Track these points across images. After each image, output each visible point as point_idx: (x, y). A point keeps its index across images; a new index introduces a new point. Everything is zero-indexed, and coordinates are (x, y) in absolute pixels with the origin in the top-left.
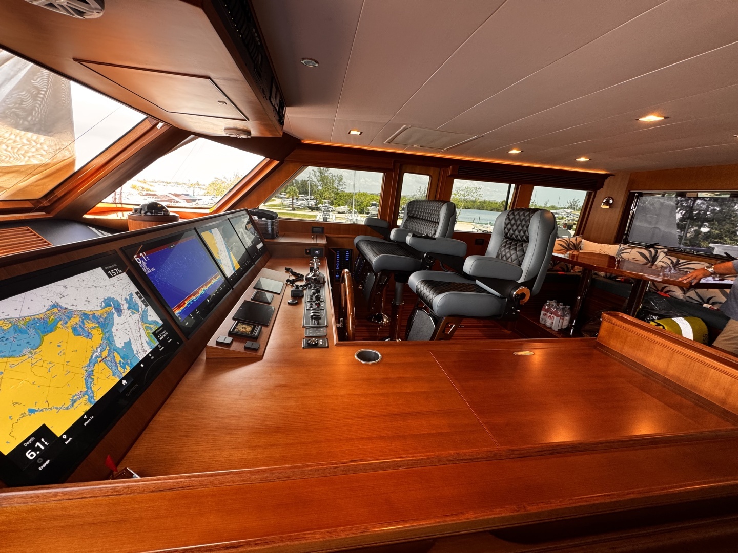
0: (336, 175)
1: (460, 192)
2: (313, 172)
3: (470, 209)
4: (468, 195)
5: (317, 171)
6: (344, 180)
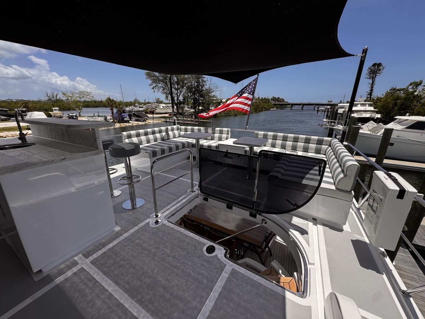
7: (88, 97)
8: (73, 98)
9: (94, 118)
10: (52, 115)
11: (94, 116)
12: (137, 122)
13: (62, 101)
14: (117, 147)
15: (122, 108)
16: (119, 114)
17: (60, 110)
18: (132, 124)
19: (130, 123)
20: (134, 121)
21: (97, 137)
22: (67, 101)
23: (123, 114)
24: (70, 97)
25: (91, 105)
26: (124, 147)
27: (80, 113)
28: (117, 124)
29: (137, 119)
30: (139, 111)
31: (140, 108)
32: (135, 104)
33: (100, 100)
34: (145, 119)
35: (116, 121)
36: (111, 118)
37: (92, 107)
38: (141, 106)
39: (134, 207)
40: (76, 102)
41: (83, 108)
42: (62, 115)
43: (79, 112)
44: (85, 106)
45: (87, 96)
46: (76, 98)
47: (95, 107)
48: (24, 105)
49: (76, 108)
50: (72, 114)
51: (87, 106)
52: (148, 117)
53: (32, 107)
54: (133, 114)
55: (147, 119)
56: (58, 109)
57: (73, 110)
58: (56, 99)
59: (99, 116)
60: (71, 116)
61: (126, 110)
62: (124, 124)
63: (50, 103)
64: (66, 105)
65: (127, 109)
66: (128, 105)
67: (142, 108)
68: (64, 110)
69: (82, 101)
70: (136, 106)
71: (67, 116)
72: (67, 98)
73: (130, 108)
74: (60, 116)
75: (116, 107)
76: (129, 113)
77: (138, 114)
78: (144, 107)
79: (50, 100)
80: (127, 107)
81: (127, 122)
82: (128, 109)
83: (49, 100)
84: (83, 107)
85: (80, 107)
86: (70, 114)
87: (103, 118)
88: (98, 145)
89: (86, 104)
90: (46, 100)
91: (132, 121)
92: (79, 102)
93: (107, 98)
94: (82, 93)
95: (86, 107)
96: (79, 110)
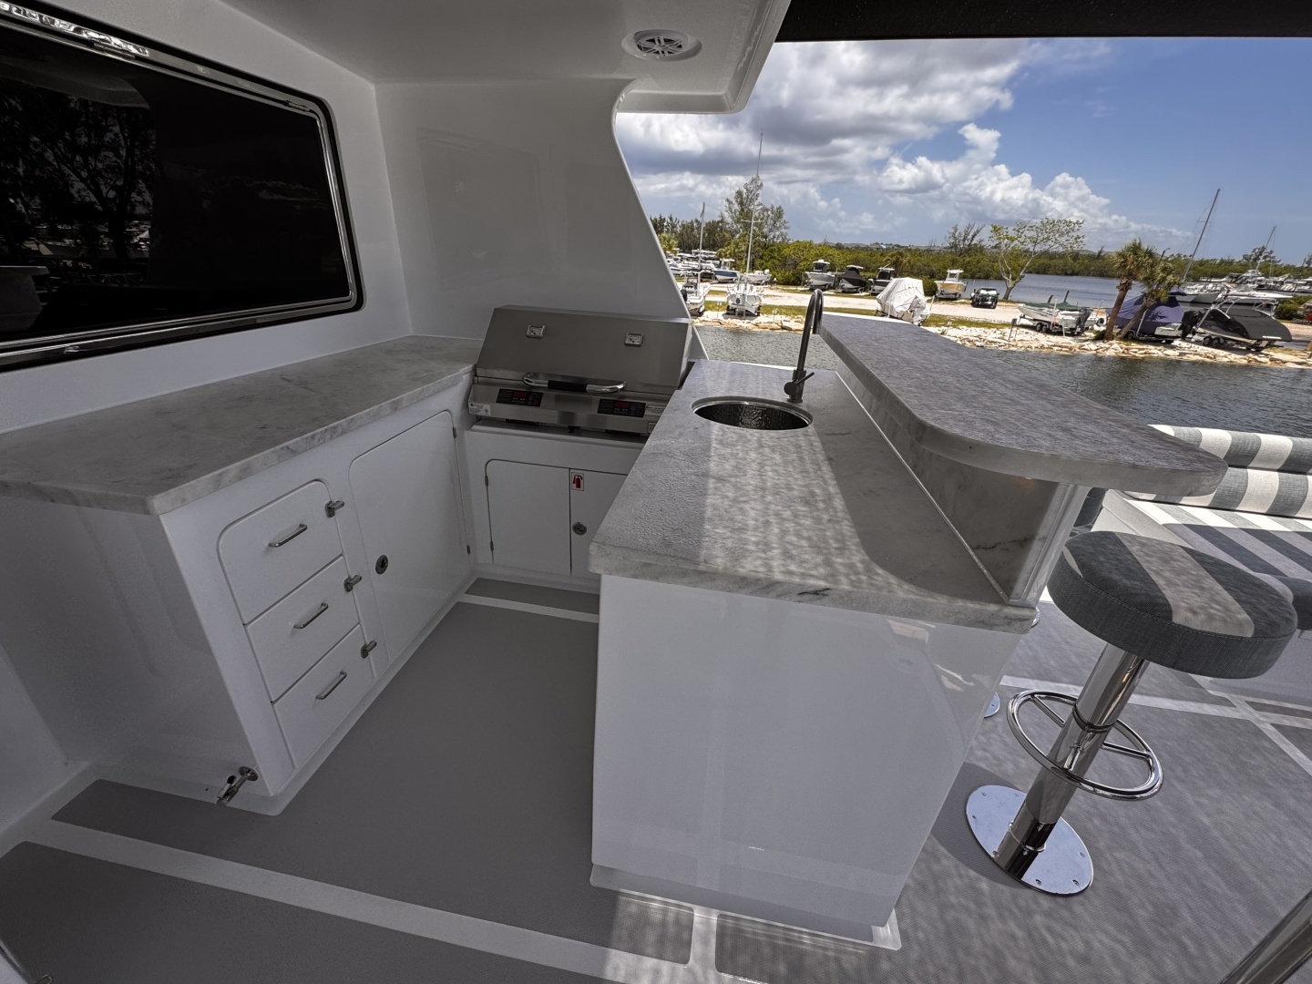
0: (769, 207)
1: (1026, 232)
2: (726, 204)
3: (1077, 275)
4: (1048, 239)
5: (734, 202)
6: (785, 217)
7: (1063, 240)
8: (1016, 242)
9: (1046, 310)
10: (939, 289)
11: (1048, 305)
12: (1210, 350)
13: (981, 252)
14: (1115, 576)
15: (1170, 286)
16: (1144, 308)
17: (962, 277)
18: (1181, 354)
19: (1173, 348)
20: (1197, 342)
21: (1042, 532)
22: (995, 250)
23: (1163, 310)
24: (1008, 238)
25: (1055, 266)
26: (1169, 593)
27: (1009, 290)
28: (1114, 341)
29: (1218, 339)
30: (1251, 305)
31: (1261, 288)
32: (1245, 271)
33: (1096, 251)
34: (1264, 344)
35: (1116, 331)
36: (1104, 317)
37: (1057, 274)
38: (1271, 281)
39: (1017, 863)
40: (1017, 255)
41: (1026, 275)
42: (960, 292)
43: (1010, 286)
44: (1035, 269)
45: (1062, 235)
46: (1022, 243)
47: (1066, 274)
48: (894, 259)
49: (1008, 273)
50: (987, 290)
51: (1042, 270)
52: (1287, 337)
53: (907, 264)
54: (1214, 312)
55: (1271, 345)
56: (960, 274)
57: (996, 279)
58: (969, 245)
59: (1062, 307)
60: (983, 295)
61: (1184, 294)
62: (1145, 347)
63: (949, 256)
64: (985, 261)
65: (1193, 290)
66: (1205, 275)
67: (1270, 289)
68: (973, 277)
69: (1035, 253)
70: (1245, 282)
71: (973, 294)
72: (997, 242)
73: (1211, 285)
74: (955, 294)
75: (1148, 280)
76: (1188, 308)
77: (1238, 319)
78: (1287, 287)
79: (954, 246)
80: (1196, 280)
81: (1167, 341)
82: (1196, 292)
83: (952, 247)
84: (1030, 272)
85: (1021, 270)
86: (983, 292)
87: (1073, 315)
88: (1023, 576)
89: (1043, 263)
90: (945, 248)
91: (1190, 342)
92: (1025, 256)
93: (1129, 241)
94: (1052, 226)
95: (1038, 273)
96: (1013, 279)
